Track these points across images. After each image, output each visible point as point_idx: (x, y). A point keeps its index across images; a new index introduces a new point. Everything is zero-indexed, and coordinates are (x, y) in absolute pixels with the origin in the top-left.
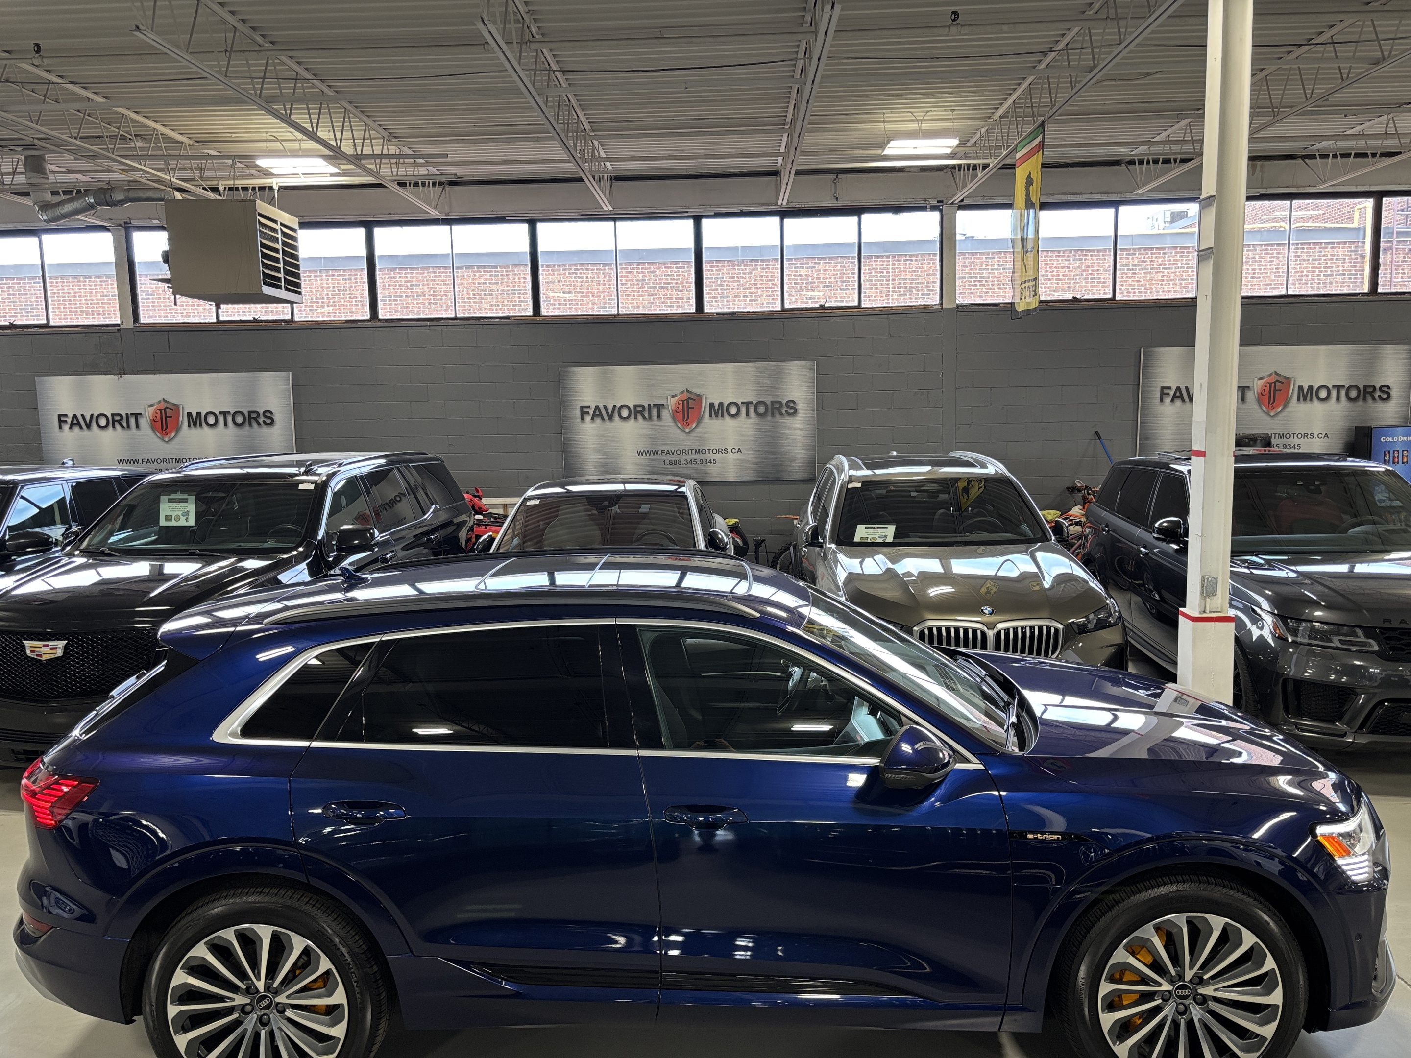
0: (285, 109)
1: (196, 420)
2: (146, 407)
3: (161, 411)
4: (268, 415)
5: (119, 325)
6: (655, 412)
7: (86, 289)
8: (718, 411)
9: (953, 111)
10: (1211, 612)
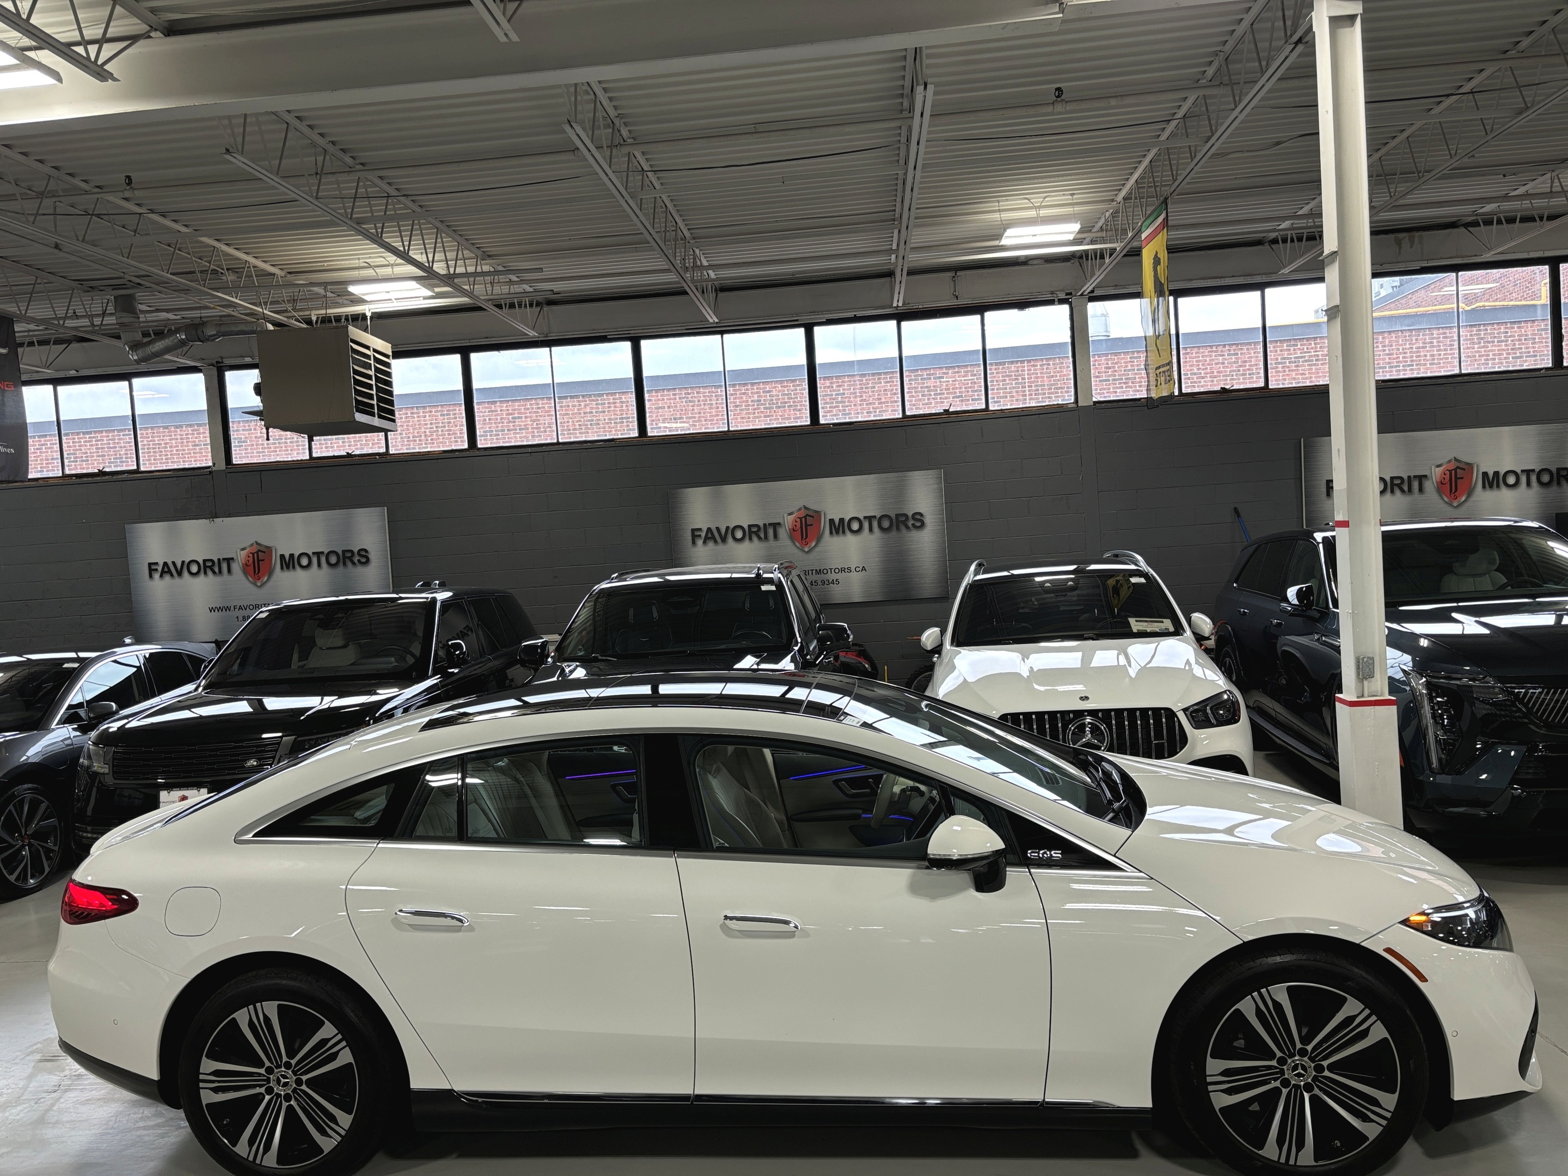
0: (376, 228)
1: (289, 563)
2: (238, 550)
3: (253, 554)
4: (364, 553)
5: (209, 467)
6: (771, 532)
7: (177, 439)
8: (839, 527)
9: (1072, 195)
10: (1369, 696)
